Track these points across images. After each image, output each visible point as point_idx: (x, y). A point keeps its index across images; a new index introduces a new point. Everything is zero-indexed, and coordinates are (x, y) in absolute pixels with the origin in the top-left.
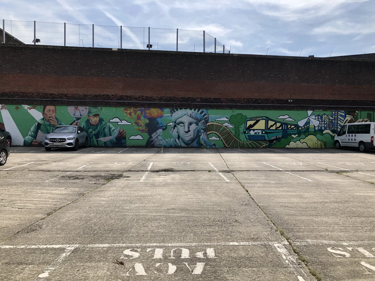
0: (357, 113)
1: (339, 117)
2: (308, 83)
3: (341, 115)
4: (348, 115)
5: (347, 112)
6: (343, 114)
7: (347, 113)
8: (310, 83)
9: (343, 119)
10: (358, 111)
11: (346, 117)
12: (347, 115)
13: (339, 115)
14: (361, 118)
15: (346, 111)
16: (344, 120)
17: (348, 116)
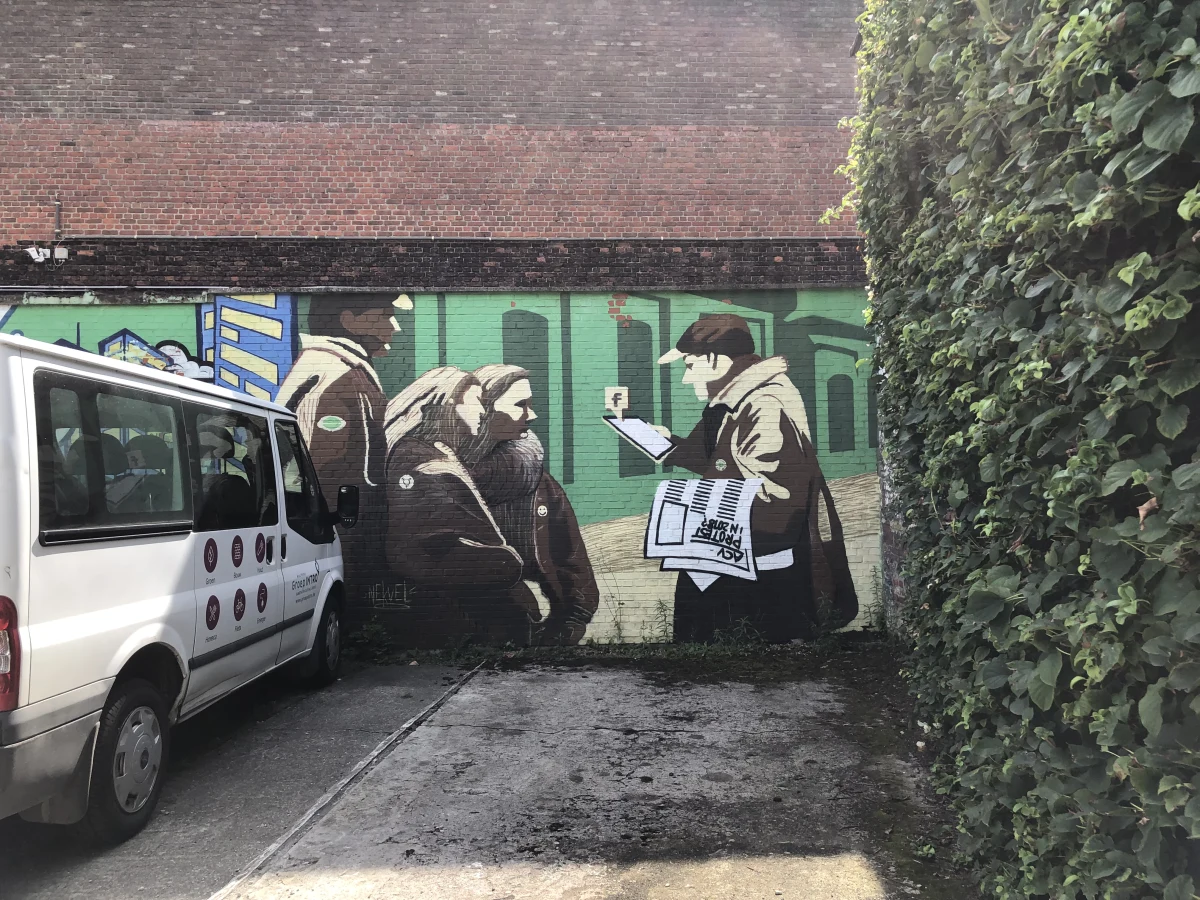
0: (407, 317)
1: (229, 353)
2: (202, 113)
3: (247, 340)
4: (314, 331)
5: (304, 308)
6: (274, 329)
7: (302, 320)
8: (221, 118)
9: (269, 371)
10: (411, 295)
11: (296, 351)
12: (306, 339)
13: (233, 335)
14: (442, 363)
15: (295, 297)
16: (280, 381)
17: (322, 341)
